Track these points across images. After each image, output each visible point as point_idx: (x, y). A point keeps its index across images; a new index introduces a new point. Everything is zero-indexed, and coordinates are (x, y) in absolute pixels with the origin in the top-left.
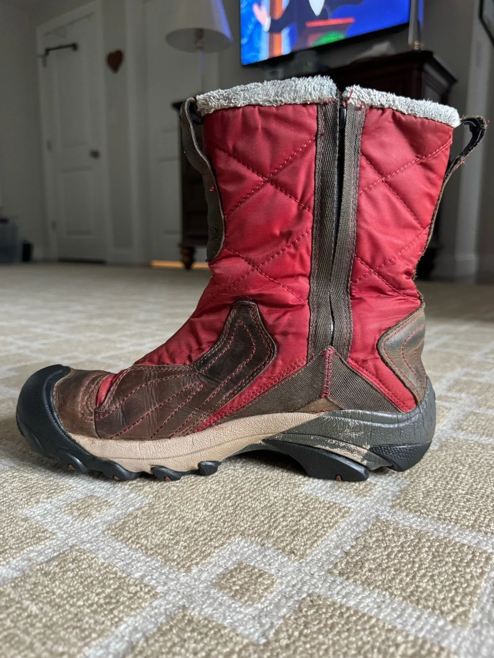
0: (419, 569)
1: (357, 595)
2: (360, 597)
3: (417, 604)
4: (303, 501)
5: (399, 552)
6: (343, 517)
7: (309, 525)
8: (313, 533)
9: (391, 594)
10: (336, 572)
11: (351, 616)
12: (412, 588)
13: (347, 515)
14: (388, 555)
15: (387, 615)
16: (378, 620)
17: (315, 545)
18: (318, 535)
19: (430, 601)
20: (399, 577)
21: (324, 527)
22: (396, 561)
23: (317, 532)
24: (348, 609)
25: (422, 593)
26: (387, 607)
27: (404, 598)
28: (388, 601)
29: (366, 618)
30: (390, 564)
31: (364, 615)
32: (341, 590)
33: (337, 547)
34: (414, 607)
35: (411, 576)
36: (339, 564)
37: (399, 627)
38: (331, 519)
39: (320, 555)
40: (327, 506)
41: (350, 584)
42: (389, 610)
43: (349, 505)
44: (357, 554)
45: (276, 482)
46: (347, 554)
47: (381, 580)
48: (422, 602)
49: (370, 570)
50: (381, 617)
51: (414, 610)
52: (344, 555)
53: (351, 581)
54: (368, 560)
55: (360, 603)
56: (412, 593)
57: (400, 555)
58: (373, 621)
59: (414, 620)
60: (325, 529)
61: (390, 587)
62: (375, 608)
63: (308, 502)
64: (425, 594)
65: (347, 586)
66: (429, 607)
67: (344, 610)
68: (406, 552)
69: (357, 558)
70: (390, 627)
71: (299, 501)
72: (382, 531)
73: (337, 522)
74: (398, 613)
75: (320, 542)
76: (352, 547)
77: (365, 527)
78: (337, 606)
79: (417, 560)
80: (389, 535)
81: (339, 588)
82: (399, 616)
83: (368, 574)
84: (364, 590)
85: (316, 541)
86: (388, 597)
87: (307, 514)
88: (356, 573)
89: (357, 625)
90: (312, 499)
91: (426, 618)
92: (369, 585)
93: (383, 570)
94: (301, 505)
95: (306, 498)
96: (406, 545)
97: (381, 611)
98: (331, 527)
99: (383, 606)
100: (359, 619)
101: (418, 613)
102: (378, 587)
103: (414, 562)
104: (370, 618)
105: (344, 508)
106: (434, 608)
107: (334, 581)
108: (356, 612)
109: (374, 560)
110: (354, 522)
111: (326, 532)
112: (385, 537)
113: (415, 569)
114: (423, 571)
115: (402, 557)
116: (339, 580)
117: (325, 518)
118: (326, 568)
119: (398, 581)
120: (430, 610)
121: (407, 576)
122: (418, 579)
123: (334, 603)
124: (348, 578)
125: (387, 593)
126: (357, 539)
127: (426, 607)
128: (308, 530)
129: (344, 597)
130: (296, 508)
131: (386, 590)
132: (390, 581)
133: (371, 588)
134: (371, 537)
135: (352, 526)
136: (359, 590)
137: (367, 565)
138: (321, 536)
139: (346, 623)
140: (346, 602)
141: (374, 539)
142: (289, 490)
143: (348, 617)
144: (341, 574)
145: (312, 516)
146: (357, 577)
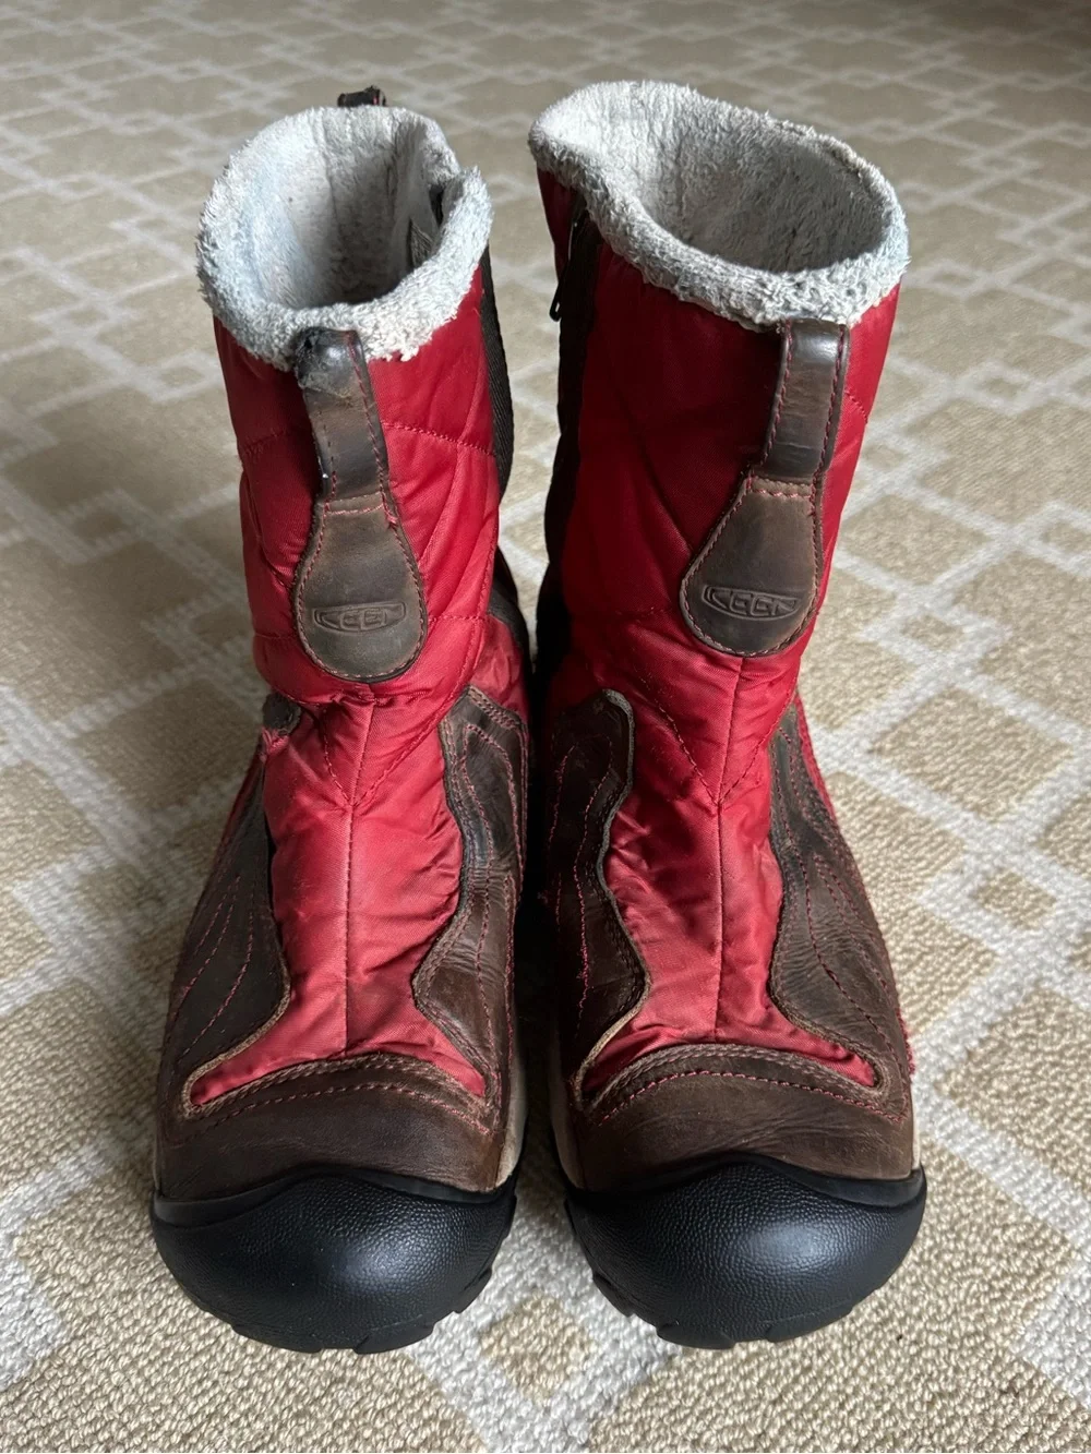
0: (1076, 1103)
1: (971, 1135)
2: (972, 1140)
3: (1052, 1167)
4: (917, 928)
5: (1054, 1065)
6: (978, 973)
7: (920, 984)
8: (922, 1004)
9: (1020, 1142)
10: (946, 1088)
11: (953, 1170)
12: (1053, 1136)
13: (987, 970)
14: (1034, 1070)
15: (1003, 1177)
16: (989, 1182)
17: (922, 1029)
18: (929, 1009)
19: (1072, 1164)
20: (1040, 1114)
21: (942, 993)
22: (1043, 1083)
23: (929, 1003)
24: (951, 1157)
25: (1065, 1147)
26: (1006, 1165)
27: (1037, 1154)
28: (1012, 1154)
29: (973, 1177)
30: (1032, 1088)
31: (970, 1172)
32: (947, 1124)
33: (954, 1040)
34: (1045, 1170)
35: (1057, 1116)
36: (953, 1075)
37: (1016, 1199)
38: (958, 975)
39: (927, 1050)
40: (957, 943)
41: (963, 1117)
42: (1010, 1168)
43: (994, 947)
44: (985, 1059)
45: (873, 874)
46: (970, 1054)
47: (1010, 1116)
48: (1061, 1163)
49: (998, 1095)
50: (993, 1179)
51: (1045, 1176)
52: (964, 1056)
53: (966, 1109)
54: (1000, 1074)
55: (969, 1150)
56: (1050, 1148)
57: (1052, 1072)
58: (982, 1183)
59: (1039, 1190)
60: (944, 997)
61: (1021, 1131)
62: (988, 1163)
63: (925, 931)
64: (1069, 1152)
65: (957, 1117)
66: (1067, 1174)
67: (944, 1158)
68: (1064, 1066)
69: (985, 1067)
70: (1003, 1197)
71: (909, 926)
72: (1037, 1015)
73: (965, 984)
74: (1021, 1176)
75: (929, 1025)
76: (982, 1042)
77: (1012, 1002)
78: (935, 1150)
79: (1077, 1086)
80: (1046, 1027)
81: (944, 1119)
82: (1022, 1181)
83: (995, 1101)
84: (982, 1128)
85: (925, 1020)
86: (1013, 1146)
87: (920, 958)
88: (976, 1097)
89: (958, 1187)
90: (932, 925)
91: (1058, 1191)
92: (992, 1120)
93: (1019, 1096)
94: (912, 937)
95: (924, 920)
96: (1068, 1054)
97: (996, 1170)
98: (951, 994)
99: (1003, 1161)
100: (963, 1178)
101: (1049, 1180)
102: (1002, 1127)
103: (1070, 1089)
104: (980, 1177)
105: (984, 952)
106: (1074, 1177)
107: (940, 1105)
108: (961, 1165)
109: (1010, 1073)
110: (996, 986)
111: (944, 1003)
112: (1040, 1030)
113: (1069, 1103)
114: (1080, 1109)
115: (1054, 1078)
116: (949, 1104)
117: (948, 972)
118: (932, 1077)
119: (1035, 1121)
120: (1068, 1179)
121: (1051, 1115)
122: (1067, 1121)
123: (932, 1146)
124: (961, 1105)
125: (1014, 1141)
126: (991, 1026)
127: (1064, 1173)
128: (915, 997)
129: (949, 1137)
130: (902, 944)
131: (1013, 1134)
132: (1025, 1119)
133: (994, 1126)
134: (1016, 1026)
135: (991, 995)
136: (973, 1128)
137: (995, 1083)
138: (933, 1013)
139: (945, 1181)
140: (951, 1146)
141: (1020, 1031)
142: (897, 896)
143: (948, 1173)
144: (953, 1095)
145: (928, 963)
146: (976, 1104)
